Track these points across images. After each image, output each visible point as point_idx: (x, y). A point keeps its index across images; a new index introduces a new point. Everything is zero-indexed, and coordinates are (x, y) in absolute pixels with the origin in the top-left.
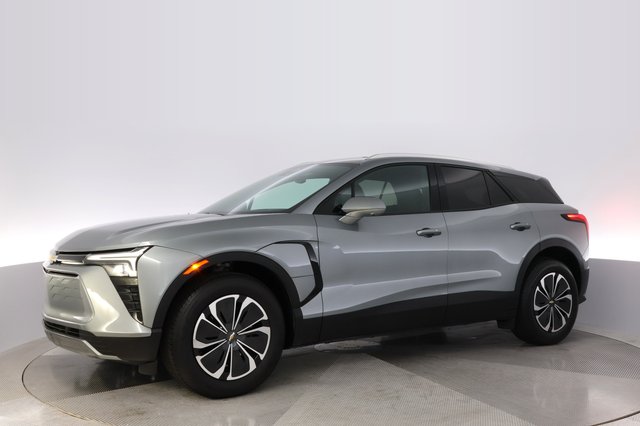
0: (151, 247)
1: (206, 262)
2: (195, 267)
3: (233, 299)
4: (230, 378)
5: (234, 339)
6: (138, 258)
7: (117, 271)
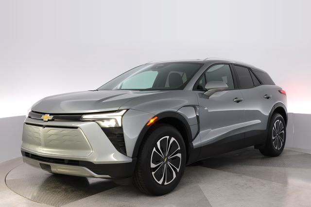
0: (128, 110)
1: (156, 118)
2: (152, 121)
3: (166, 138)
4: (166, 183)
5: (167, 161)
6: (122, 116)
7: (106, 124)
